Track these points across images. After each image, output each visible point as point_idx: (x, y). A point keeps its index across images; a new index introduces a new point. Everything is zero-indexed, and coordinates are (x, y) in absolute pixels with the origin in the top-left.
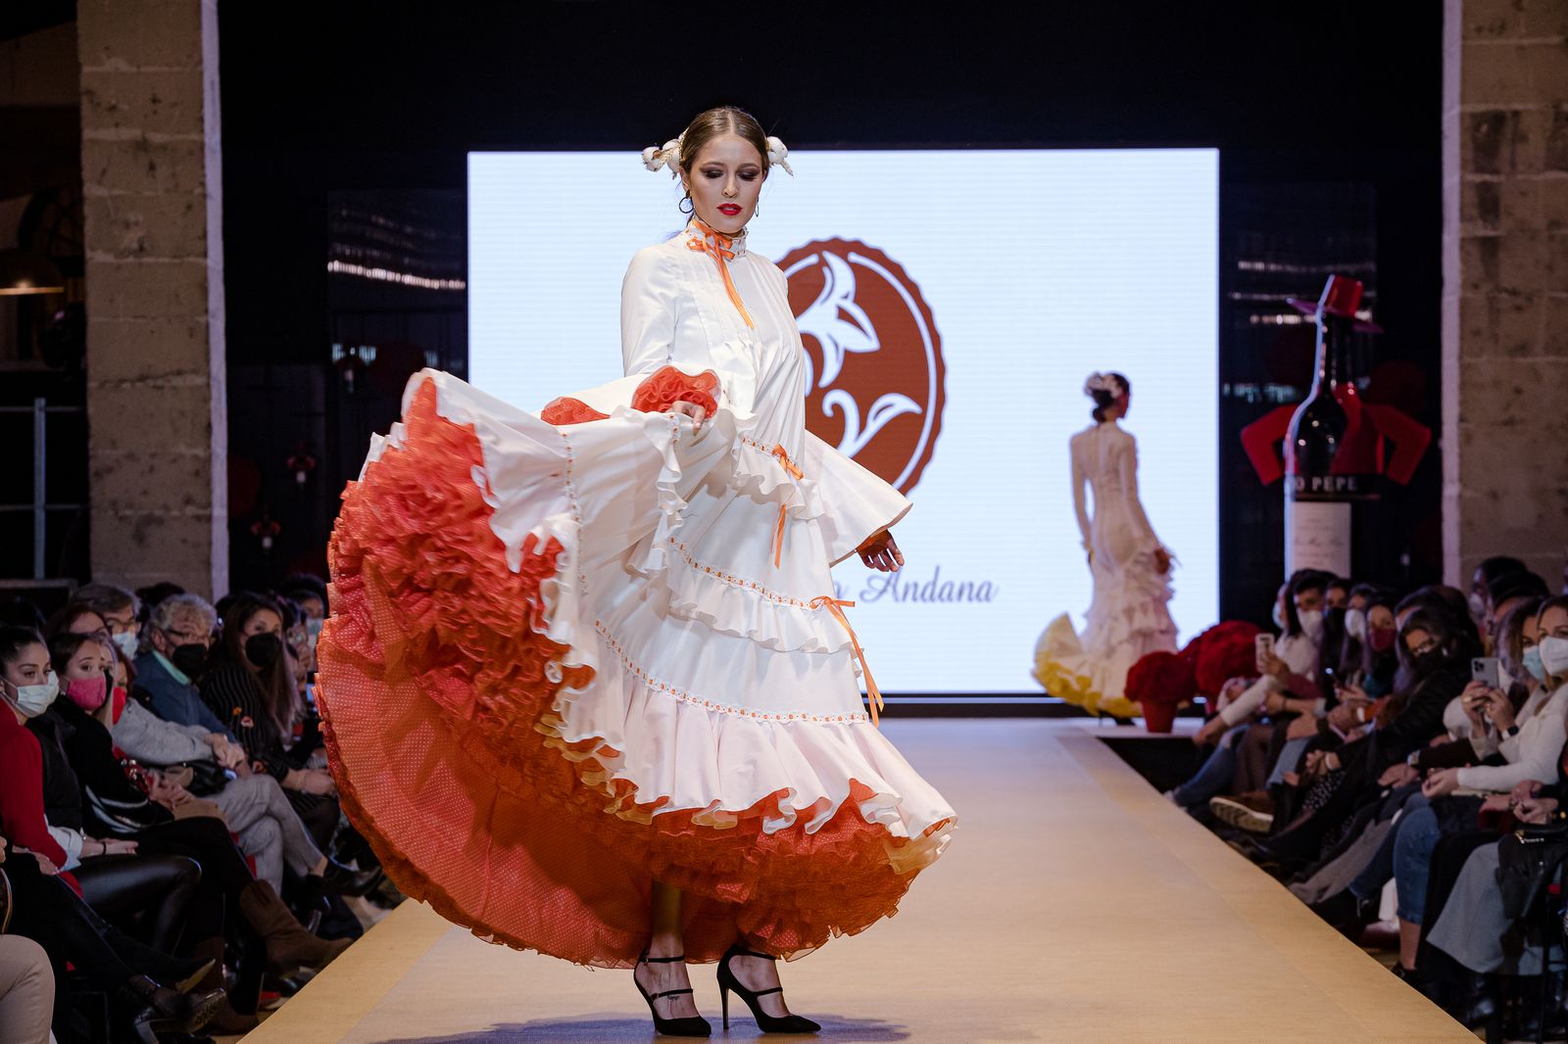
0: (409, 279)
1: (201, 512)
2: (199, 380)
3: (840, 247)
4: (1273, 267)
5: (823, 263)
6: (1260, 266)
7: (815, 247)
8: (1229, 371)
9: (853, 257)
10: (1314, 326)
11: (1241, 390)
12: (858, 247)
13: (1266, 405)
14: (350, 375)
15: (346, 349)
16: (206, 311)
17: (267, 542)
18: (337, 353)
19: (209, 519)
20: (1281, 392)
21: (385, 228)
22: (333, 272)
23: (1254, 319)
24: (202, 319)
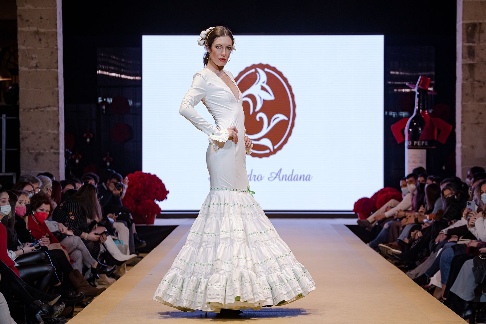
0: (123, 76)
1: (56, 151)
2: (56, 109)
3: (262, 66)
4: (401, 73)
5: (256, 71)
6: (397, 73)
7: (254, 66)
8: (387, 108)
9: (266, 70)
10: (414, 93)
11: (391, 113)
12: (268, 66)
13: (399, 118)
14: (104, 107)
15: (103, 99)
16: (58, 86)
17: (77, 161)
18: (100, 100)
19: (58, 153)
20: (404, 114)
21: (115, 60)
22: (99, 74)
23: (395, 90)
24: (56, 89)
